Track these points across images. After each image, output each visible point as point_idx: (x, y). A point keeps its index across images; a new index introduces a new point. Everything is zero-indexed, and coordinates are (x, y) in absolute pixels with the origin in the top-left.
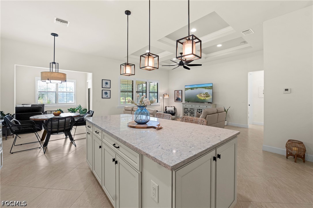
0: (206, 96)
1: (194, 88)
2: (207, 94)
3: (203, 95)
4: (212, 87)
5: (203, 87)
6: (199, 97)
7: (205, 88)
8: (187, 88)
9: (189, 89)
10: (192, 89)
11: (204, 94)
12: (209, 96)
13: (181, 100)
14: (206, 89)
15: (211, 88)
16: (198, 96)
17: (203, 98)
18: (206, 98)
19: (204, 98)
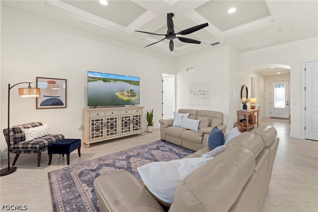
0: (131, 95)
1: (110, 79)
2: (132, 91)
3: (126, 93)
4: (139, 82)
5: (126, 81)
6: (121, 97)
7: (129, 83)
8: (93, 78)
9: (100, 80)
10: (105, 80)
11: (128, 92)
12: (135, 96)
13: (63, 105)
14: (131, 84)
15: (137, 83)
16: (117, 94)
17: (126, 98)
18: (132, 98)
19: (128, 98)
